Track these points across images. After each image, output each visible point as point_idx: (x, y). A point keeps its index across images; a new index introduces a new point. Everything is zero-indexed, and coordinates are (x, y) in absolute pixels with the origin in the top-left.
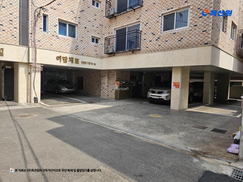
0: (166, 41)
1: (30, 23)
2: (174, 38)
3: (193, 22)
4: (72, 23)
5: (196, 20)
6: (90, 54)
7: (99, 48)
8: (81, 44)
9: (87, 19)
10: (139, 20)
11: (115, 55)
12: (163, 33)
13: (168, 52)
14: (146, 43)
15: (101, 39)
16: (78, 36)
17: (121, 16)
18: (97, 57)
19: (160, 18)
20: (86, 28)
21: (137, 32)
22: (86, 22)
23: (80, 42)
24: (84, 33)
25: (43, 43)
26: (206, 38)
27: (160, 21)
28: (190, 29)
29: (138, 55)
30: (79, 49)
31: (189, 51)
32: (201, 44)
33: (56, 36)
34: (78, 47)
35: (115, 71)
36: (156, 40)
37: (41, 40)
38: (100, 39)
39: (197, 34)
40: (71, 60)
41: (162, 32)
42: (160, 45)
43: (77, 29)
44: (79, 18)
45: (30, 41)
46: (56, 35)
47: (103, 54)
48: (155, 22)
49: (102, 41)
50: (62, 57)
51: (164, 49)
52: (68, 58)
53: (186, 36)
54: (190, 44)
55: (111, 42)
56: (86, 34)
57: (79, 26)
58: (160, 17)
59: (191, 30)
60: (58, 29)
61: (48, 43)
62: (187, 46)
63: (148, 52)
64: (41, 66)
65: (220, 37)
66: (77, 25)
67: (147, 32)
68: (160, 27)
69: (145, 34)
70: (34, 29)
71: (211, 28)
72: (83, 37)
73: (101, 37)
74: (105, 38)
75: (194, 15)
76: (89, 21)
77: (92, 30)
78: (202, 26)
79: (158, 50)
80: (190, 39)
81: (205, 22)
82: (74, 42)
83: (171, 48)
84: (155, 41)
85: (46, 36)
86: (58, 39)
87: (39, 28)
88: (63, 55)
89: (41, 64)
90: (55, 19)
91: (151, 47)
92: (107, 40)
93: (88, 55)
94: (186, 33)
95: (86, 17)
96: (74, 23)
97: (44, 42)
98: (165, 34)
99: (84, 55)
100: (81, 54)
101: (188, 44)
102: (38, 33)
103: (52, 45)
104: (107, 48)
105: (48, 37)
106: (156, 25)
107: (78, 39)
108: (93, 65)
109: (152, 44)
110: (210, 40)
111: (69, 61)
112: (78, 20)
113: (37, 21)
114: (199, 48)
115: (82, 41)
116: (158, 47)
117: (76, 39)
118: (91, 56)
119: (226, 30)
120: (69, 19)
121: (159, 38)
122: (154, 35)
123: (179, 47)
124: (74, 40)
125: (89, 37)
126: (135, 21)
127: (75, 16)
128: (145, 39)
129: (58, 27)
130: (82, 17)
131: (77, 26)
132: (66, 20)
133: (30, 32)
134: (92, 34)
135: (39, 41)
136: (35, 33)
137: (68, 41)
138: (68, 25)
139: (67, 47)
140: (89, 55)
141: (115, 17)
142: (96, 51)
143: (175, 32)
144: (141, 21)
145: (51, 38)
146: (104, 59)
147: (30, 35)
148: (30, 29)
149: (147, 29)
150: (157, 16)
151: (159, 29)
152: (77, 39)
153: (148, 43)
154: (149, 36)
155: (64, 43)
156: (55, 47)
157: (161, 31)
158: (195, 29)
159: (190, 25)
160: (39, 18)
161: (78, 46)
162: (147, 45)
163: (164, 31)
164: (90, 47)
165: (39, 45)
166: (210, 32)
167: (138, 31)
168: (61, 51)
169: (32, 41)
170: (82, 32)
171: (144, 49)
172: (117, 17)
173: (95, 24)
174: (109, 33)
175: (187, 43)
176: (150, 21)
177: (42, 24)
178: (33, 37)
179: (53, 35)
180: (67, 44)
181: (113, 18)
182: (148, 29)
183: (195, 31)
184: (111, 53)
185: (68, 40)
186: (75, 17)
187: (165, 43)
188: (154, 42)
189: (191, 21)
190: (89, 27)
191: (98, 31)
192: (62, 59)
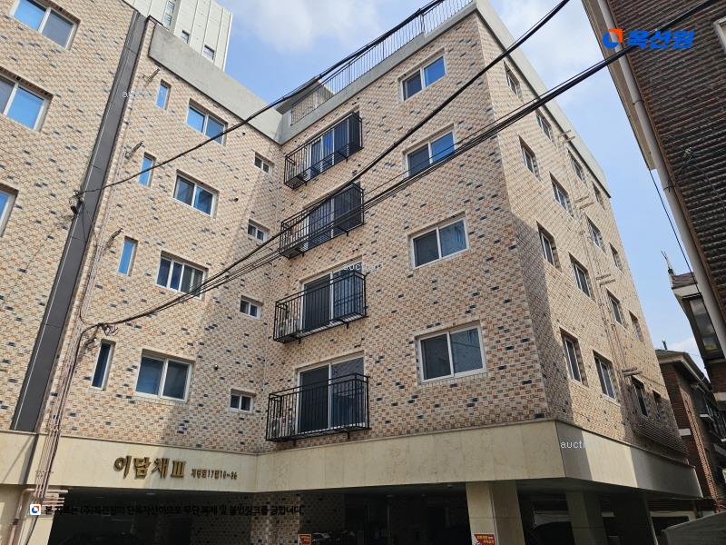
0: (437, 406)
1: (60, 364)
2: (455, 398)
3: (495, 360)
4: (178, 358)
5: (500, 354)
6: (222, 445)
7: (251, 423)
8: (199, 416)
9: (222, 346)
10: (360, 349)
11: (297, 443)
12: (425, 384)
13: (446, 437)
14: (383, 410)
15: (258, 396)
16: (193, 393)
17: (314, 337)
18: (241, 453)
19: (413, 346)
20: (216, 369)
21: (356, 379)
22: (218, 354)
23: (197, 408)
24: (211, 382)
25: (82, 420)
26: (536, 401)
27: (414, 353)
28: (490, 375)
29: (363, 444)
30: (189, 430)
31: (499, 433)
32: (528, 416)
33: (128, 397)
34: (186, 425)
35: (298, 495)
36: (410, 402)
37: (79, 411)
38: (254, 395)
39: (510, 390)
40: (161, 465)
41: (423, 381)
42: (420, 417)
43: (193, 374)
44: (201, 344)
45: (47, 416)
46: (129, 394)
47: (262, 441)
48: (400, 356)
49: (260, 404)
50: (132, 461)
51: (435, 429)
52: (152, 460)
53: (484, 393)
54: (498, 415)
55: (287, 404)
56: (214, 387)
57: (197, 366)
58: (411, 343)
59: (493, 379)
60: (135, 379)
61: (98, 418)
62: (493, 421)
63: (393, 434)
64: (61, 495)
65: (572, 394)
66: (193, 362)
67: (382, 379)
68: (415, 369)
69: (380, 384)
70: (67, 381)
71: (539, 375)
72: (206, 396)
73: (257, 393)
74: (270, 394)
75: (494, 343)
76: (229, 351)
77: (233, 375)
78: (518, 370)
79: (417, 431)
80: (496, 401)
81: (523, 359)
82: (177, 411)
83: (453, 427)
84: (406, 404)
85: (97, 397)
86: (131, 406)
87: (82, 377)
88: (138, 452)
89: (62, 487)
90: (133, 352)
91: (398, 422)
92: (277, 399)
93: (214, 447)
94: (483, 385)
95: (220, 342)
96: (186, 357)
97: (88, 416)
98: (431, 386)
99: (203, 447)
100: (194, 446)
101: (493, 416)
102: (77, 393)
103: (108, 423)
104: (275, 423)
105: (102, 401)
106: (404, 363)
107: (192, 400)
108: (228, 479)
109: (400, 413)
110: (545, 405)
111: (153, 472)
112: (197, 349)
113: (81, 359)
114: (523, 427)
115: (201, 405)
116: (417, 422)
117: (185, 400)
118: (225, 449)
119: (583, 375)
120: (173, 350)
121: (416, 397)
122: (402, 387)
123: (473, 425)
124: (178, 405)
125: (224, 392)
126: (351, 352)
127: (190, 341)
128: (379, 399)
129: (137, 372)
130: (209, 342)
131: (193, 366)
132: (164, 352)
133: (53, 390)
134: (232, 384)
135: (73, 415)
136: (66, 392)
137: (158, 409)
138: (166, 365)
139: (156, 425)
140: (217, 448)
141: (300, 339)
142: (240, 432)
143: (456, 381)
144: (366, 351)
145: (112, 403)
146: (263, 458)
147: (51, 398)
148: (56, 381)
149: (382, 372)
150: (403, 341)
151: (414, 373)
152: (188, 401)
153: (388, 410)
154: (390, 390)
155: (148, 416)
156: (117, 428)
157: (419, 376)
158: (503, 377)
159: (487, 366)
160: (90, 350)
161: (187, 422)
162: (388, 414)
163: (428, 378)
164: (224, 423)
165: (69, 427)
166: (541, 385)
167: (358, 377)
168: (134, 440)
169: (50, 417)
170: (204, 381)
171: (380, 426)
172: (303, 340)
173: (244, 358)
174: (281, 380)
175: (492, 411)
176: (389, 352)
177: (94, 366)
178: (57, 404)
179: (119, 396)
180: (157, 418)
181: (293, 343)
182: (386, 371)
183: (504, 381)
184: (285, 439)
185: (159, 405)
186: (189, 344)
187: (433, 411)
188: (405, 407)
189: (488, 357)
190: (227, 367)
191: (249, 375)
192: (132, 465)
